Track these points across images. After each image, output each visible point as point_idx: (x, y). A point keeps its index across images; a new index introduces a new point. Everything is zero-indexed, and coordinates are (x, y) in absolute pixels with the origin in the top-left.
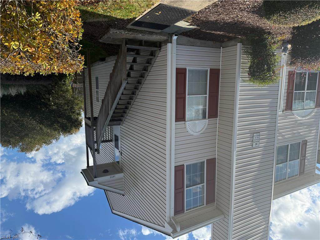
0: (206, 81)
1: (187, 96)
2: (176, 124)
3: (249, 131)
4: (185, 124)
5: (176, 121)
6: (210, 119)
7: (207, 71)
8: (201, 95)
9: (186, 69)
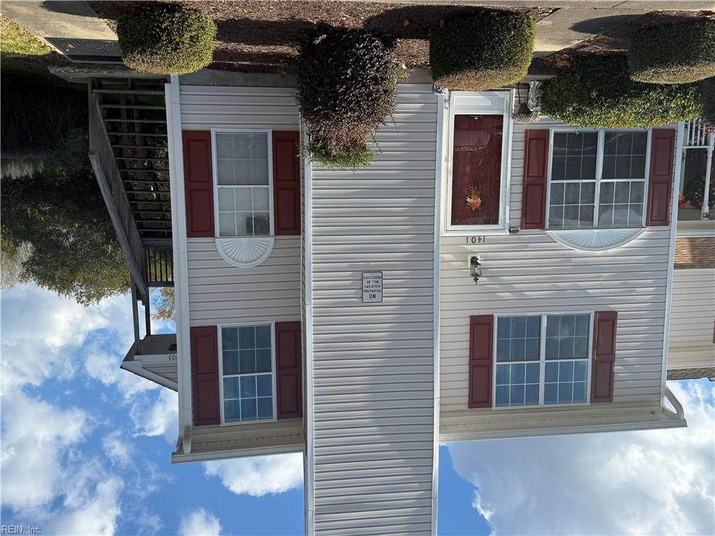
0: (267, 157)
1: (216, 187)
2: (189, 241)
3: (350, 266)
4: (214, 242)
5: (189, 235)
6: (279, 237)
7: (266, 135)
8: (254, 186)
9: (210, 131)
